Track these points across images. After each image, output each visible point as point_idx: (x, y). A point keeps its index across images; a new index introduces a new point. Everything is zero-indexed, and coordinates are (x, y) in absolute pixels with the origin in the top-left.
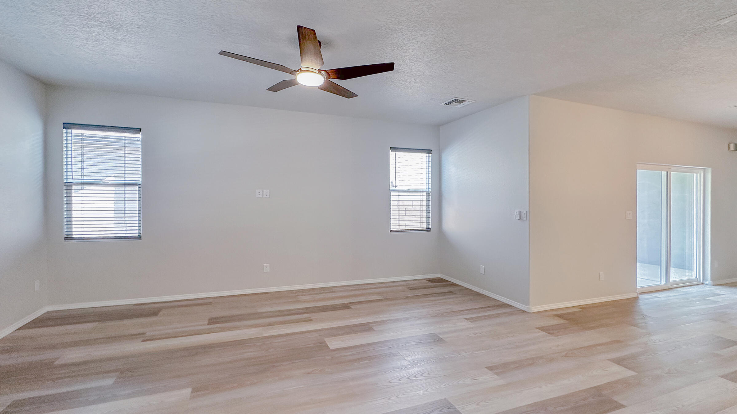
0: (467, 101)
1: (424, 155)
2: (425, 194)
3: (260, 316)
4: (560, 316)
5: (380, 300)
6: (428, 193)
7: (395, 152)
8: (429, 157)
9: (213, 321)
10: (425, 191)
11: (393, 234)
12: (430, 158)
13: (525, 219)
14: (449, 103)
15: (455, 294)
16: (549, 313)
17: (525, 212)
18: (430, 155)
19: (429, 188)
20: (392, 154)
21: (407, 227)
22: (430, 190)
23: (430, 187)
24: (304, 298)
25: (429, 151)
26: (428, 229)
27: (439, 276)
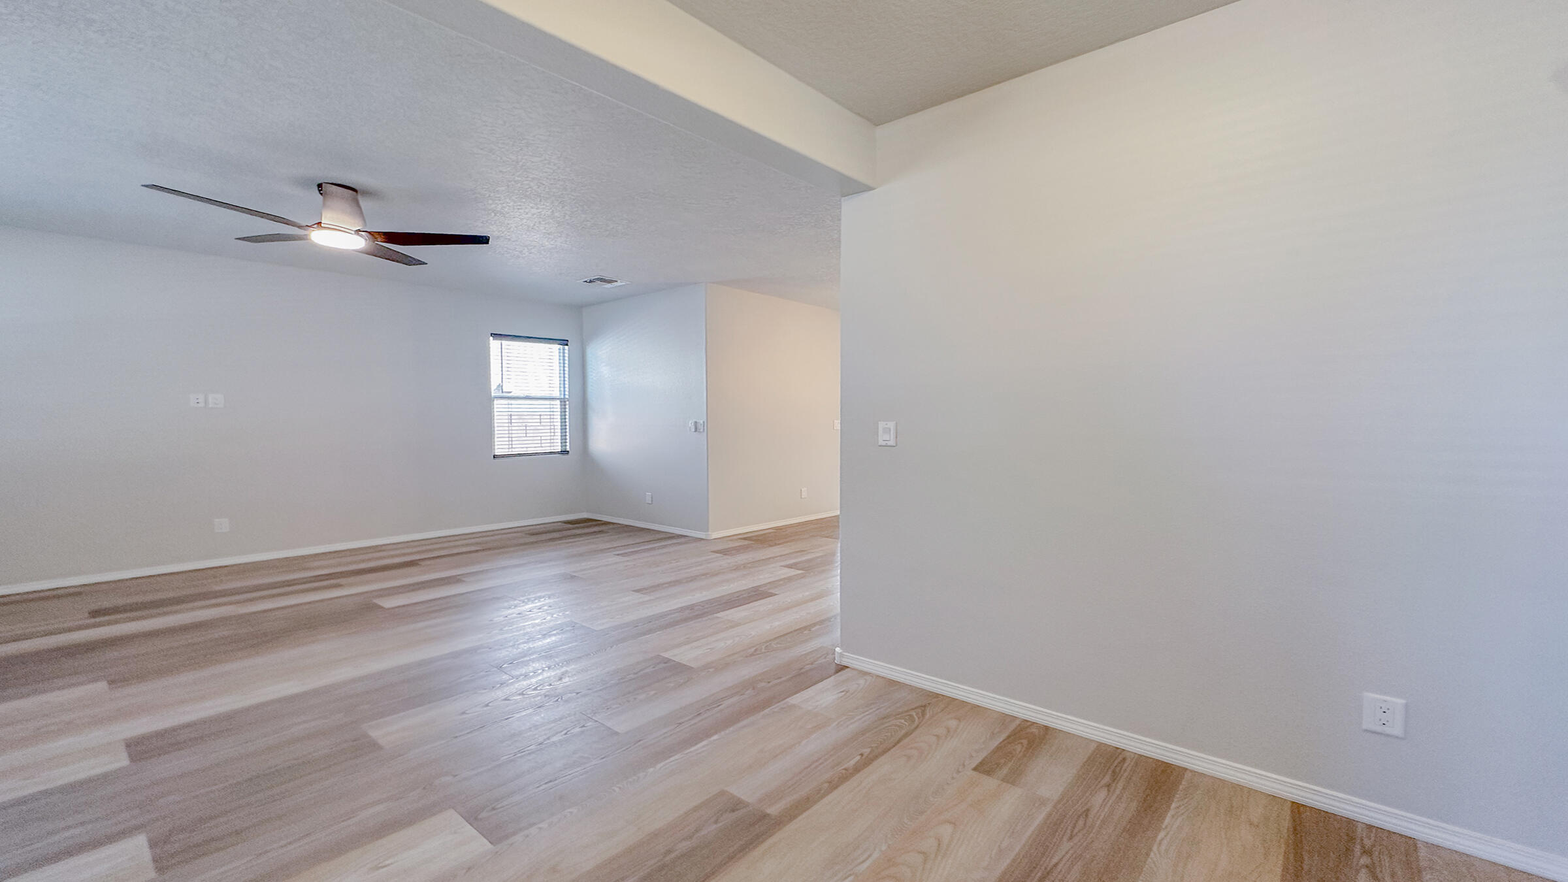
0: (619, 281)
1: (556, 347)
2: (558, 402)
3: (217, 595)
4: (745, 539)
5: (477, 551)
6: (563, 402)
7: (500, 341)
8: (564, 349)
9: (95, 613)
10: (558, 399)
11: (497, 460)
12: (566, 351)
13: (702, 430)
14: (591, 282)
15: (608, 532)
16: (735, 537)
17: (702, 422)
18: (566, 347)
19: (564, 395)
20: (494, 344)
21: (529, 449)
22: (567, 397)
23: (567, 393)
24: (317, 564)
25: (565, 342)
26: (564, 452)
27: (585, 515)
